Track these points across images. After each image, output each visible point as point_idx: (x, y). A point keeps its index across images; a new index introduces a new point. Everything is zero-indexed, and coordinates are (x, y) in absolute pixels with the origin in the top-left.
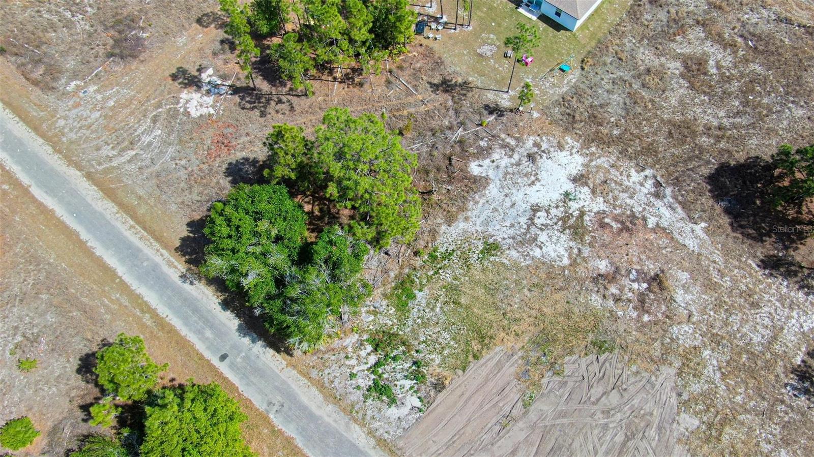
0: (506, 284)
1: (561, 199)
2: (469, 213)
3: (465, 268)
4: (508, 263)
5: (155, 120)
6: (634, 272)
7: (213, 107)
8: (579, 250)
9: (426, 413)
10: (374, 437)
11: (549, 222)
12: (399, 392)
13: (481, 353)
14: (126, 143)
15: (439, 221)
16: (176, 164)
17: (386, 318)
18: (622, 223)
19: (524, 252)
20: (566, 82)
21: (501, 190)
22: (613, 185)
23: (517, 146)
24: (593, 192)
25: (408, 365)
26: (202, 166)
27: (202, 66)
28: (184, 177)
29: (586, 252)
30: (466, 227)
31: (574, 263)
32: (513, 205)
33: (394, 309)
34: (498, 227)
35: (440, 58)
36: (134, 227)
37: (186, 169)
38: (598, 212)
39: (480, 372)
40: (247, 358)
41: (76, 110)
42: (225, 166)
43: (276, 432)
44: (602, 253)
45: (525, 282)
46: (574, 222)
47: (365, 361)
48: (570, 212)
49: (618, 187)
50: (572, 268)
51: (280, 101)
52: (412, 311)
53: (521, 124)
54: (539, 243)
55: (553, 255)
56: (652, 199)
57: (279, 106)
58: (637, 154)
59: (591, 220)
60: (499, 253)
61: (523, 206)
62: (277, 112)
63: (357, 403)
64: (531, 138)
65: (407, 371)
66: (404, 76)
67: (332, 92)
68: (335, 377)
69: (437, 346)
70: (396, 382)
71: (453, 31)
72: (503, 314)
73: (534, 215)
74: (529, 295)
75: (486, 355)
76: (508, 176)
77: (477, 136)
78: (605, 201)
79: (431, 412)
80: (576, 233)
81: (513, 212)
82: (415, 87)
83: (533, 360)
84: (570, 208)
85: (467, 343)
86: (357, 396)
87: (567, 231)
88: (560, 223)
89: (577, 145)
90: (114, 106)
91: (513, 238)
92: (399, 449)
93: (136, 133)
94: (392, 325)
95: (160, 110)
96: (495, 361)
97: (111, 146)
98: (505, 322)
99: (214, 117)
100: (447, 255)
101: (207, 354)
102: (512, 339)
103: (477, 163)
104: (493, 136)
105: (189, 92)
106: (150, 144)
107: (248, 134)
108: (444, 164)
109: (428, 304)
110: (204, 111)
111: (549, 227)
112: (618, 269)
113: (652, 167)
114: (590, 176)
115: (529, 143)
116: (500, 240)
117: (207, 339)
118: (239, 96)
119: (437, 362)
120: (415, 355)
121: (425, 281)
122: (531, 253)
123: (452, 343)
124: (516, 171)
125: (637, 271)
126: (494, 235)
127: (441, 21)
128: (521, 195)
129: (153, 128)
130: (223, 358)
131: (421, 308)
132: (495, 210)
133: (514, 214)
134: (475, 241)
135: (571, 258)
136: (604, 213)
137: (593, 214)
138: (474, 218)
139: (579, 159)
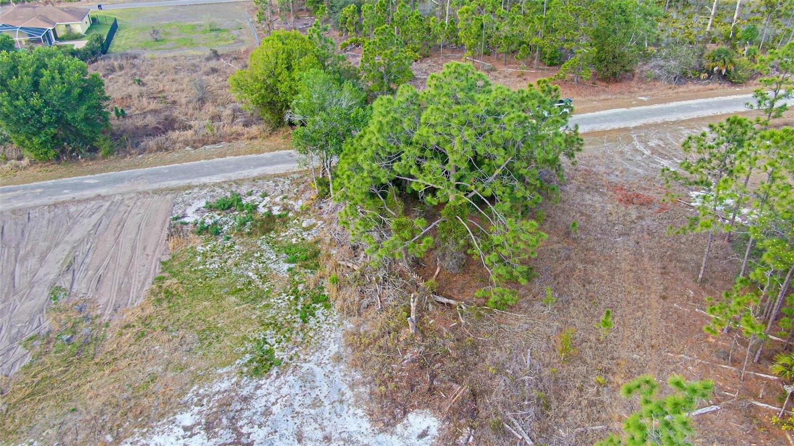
0: (195, 353)
2: (343, 366)
3: (268, 321)
4: (220, 371)
9: (168, 219)
10: (197, 186)
12: (210, 215)
13: (157, 284)
14: (663, 152)
17: (292, 233)
21: (344, 435)
30: (325, 352)
33: (294, 242)
34: (285, 390)
37: (606, 173)
39: (143, 274)
43: (273, 150)
45: (170, 375)
47: (267, 206)
52: (274, 253)
54: (196, 430)
55: (156, 439)
60: (245, 369)
63: (237, 188)
65: (221, 226)
68: (277, 185)
69: (214, 254)
70: (221, 216)
74: (149, 369)
75: (148, 287)
83: (81, 325)
86: (244, 190)
91: (245, 399)
92: (167, 194)
94: (278, 235)
96: (133, 291)
97: (663, 145)
100: (306, 312)
103: (434, 431)
109: (266, 269)
116: (261, 382)
119: (198, 247)
120: (227, 236)
122: (196, 409)
123: (200, 267)
126: (277, 378)
131: (268, 262)
132: (317, 403)
133: (282, 427)
134: (293, 352)
138: (330, 368)
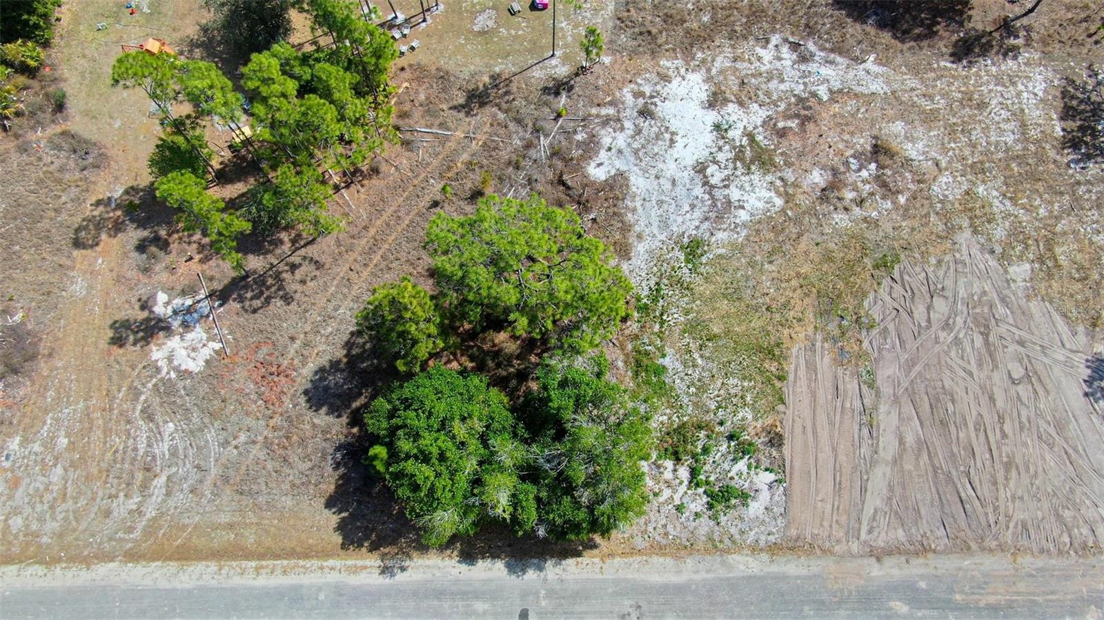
0: (742, 275)
1: (717, 138)
2: (637, 228)
3: (687, 292)
4: (724, 251)
5: (148, 415)
6: (851, 160)
7: (211, 338)
8: (782, 179)
9: (787, 480)
10: (762, 550)
11: (726, 172)
12: (742, 482)
13: (782, 369)
14: (139, 476)
16: (236, 447)
18: (797, 116)
19: (730, 225)
21: (647, 175)
22: (753, 80)
23: (618, 112)
24: (741, 104)
25: (725, 446)
26: (272, 423)
27: (144, 298)
28: (262, 455)
29: (790, 175)
30: (647, 246)
31: (788, 198)
32: (674, 182)
34: (680, 220)
35: (439, 69)
36: (262, 567)
37: (254, 442)
38: (764, 122)
39: (799, 390)
40: (551, 593)
41: (21, 490)
42: (302, 400)
44: (806, 165)
45: (758, 258)
46: (751, 151)
47: (678, 481)
48: (738, 144)
49: (760, 79)
50: (791, 205)
51: (293, 267)
52: (676, 386)
53: (600, 82)
54: (737, 204)
55: (760, 205)
56: (803, 67)
57: (299, 274)
58: (748, 26)
59: (765, 138)
60: (706, 248)
61: (685, 176)
62: (303, 282)
63: (713, 532)
64: (625, 90)
65: (729, 453)
66: (418, 122)
67: (349, 206)
68: (665, 526)
69: (735, 400)
70: (729, 475)
71: (423, 25)
72: (767, 309)
73: (705, 177)
74: (774, 269)
75: (790, 368)
76: (640, 154)
77: (568, 134)
78: (760, 105)
79: (791, 473)
80: (763, 163)
81: (680, 191)
82: (441, 126)
83: (837, 332)
84: (734, 140)
85: (761, 371)
86: (705, 525)
87: (753, 168)
88: (739, 164)
89: (679, 62)
90: (70, 443)
91: (707, 219)
92: (797, 540)
93: (141, 452)
94: (669, 419)
95: (143, 398)
96: (803, 366)
97: (122, 494)
98: (777, 317)
99: (228, 351)
100: (656, 293)
102: (798, 329)
103: (593, 164)
104: (583, 120)
105: (159, 345)
106: (174, 452)
107: (293, 339)
108: (560, 192)
109: (685, 364)
110: (206, 353)
111: (731, 178)
112: (835, 172)
113: (774, 31)
114: (723, 88)
115: (629, 99)
116: (694, 232)
117: (485, 613)
118: (234, 300)
119: (750, 417)
120: (722, 429)
121: (658, 342)
122: (737, 221)
123: (746, 384)
124: (642, 141)
125: (854, 156)
126: (684, 233)
127: (398, 21)
128: (672, 165)
129: (158, 427)
131: (683, 374)
132: (660, 203)
133: (684, 192)
134: (671, 255)
135: (781, 195)
136: (771, 119)
137: (761, 128)
138: (646, 230)
139: (696, 78)
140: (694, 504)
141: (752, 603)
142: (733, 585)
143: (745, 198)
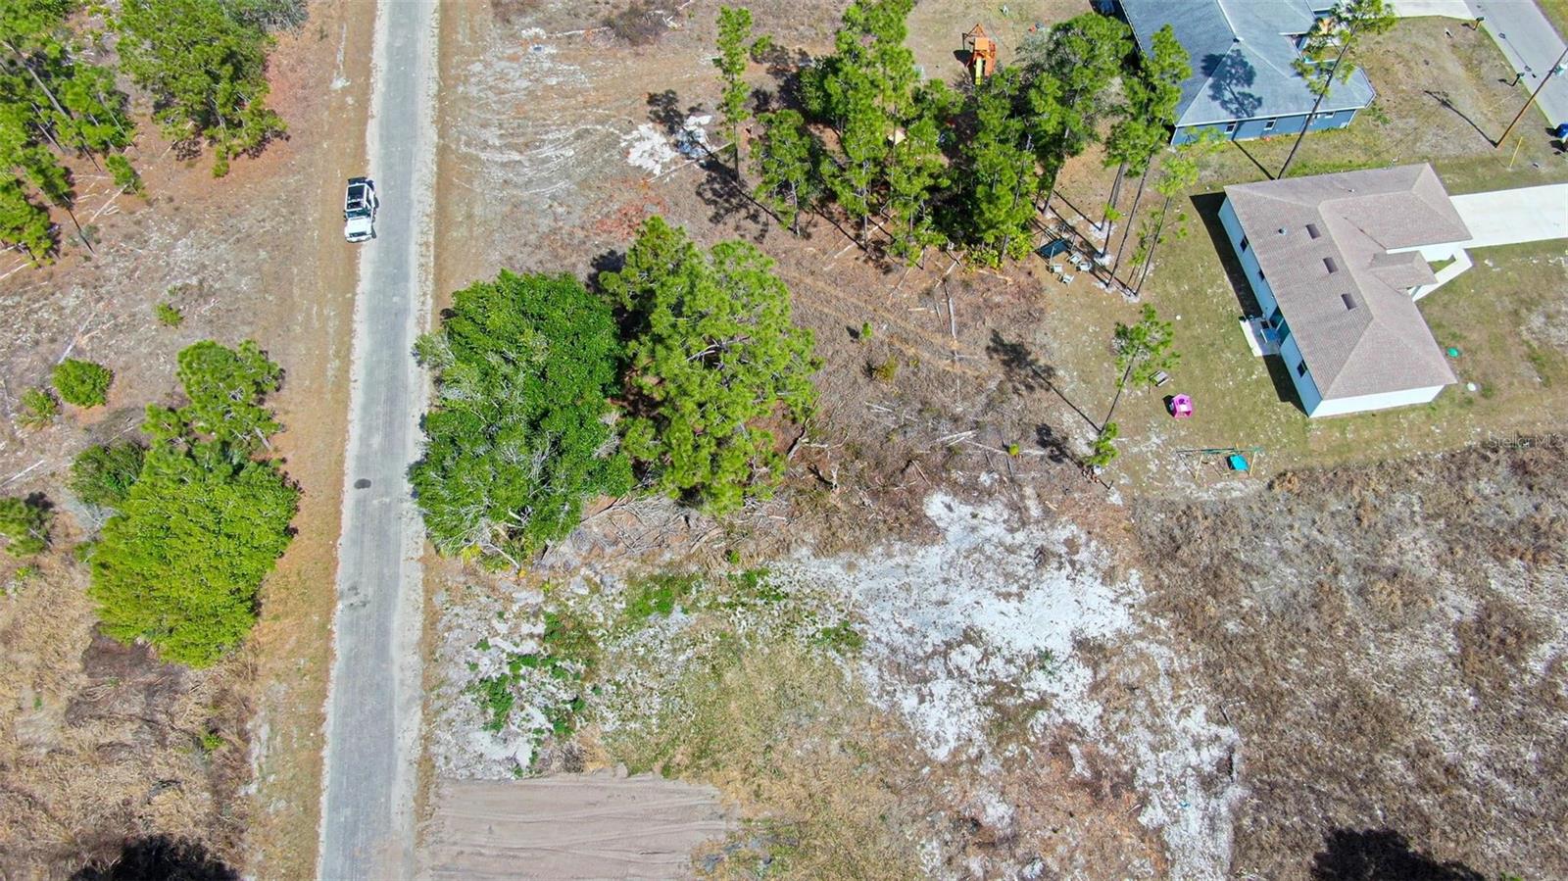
0: (816, 708)
1: (1027, 656)
2: (862, 562)
3: (779, 634)
4: (849, 679)
5: (579, 136)
6: (1038, 866)
7: (665, 166)
8: (981, 755)
9: (520, 782)
10: (426, 749)
11: (972, 672)
12: (517, 722)
13: (679, 772)
14: (521, 140)
15: (808, 537)
16: (551, 206)
17: (602, 608)
18: (1098, 775)
19: (891, 684)
20: (1219, 486)
21: (945, 567)
22: (1142, 703)
23: (1037, 522)
24: (1095, 688)
25: (565, 697)
26: (577, 230)
27: (701, 108)
28: (544, 228)
29: (988, 767)
30: (839, 577)
31: (951, 767)
32: (943, 603)
33: (624, 605)
34: (886, 616)
35: (1042, 311)
36: (427, 247)
37: (556, 220)
38: (1072, 725)
39: (650, 796)
40: (387, 508)
41: (508, 64)
42: (604, 251)
43: (325, 633)
44: (1013, 792)
45: (846, 729)
46: (1016, 706)
47: (518, 640)
48: (1024, 686)
49: (1147, 713)
50: (940, 772)
51: (754, 217)
52: (644, 630)
53: (1076, 495)
54: (925, 691)
55: (931, 726)
56: (1191, 782)
57: (749, 224)
58: (1236, 688)
59: (1045, 726)
60: (849, 655)
61: (955, 617)
62: (737, 228)
63: (452, 685)
64: (1074, 527)
65: (557, 702)
66: (959, 301)
67: (836, 253)
68: (460, 626)
69: (629, 705)
70: (527, 705)
71: (1102, 286)
72: (769, 746)
73: (959, 644)
74: (833, 753)
75: (681, 783)
76: (976, 555)
77: (987, 464)
78: (1101, 717)
79: (529, 787)
80: (1000, 725)
81: (932, 612)
82: (962, 326)
83: (744, 852)
84: (1029, 679)
86: (460, 675)
87: (989, 710)
88: (989, 688)
89: (1141, 595)
90: (552, 87)
91: (893, 651)
92: (438, 795)
93: (545, 137)
94: (600, 625)
95: (599, 127)
96: (687, 801)
97: (503, 132)
98: (758, 761)
99: (652, 180)
100: (771, 595)
101: (350, 465)
102: (743, 794)
103: (948, 499)
104: (1012, 480)
105: (654, 128)
106: (546, 161)
108: (893, 460)
109: (676, 639)
110: (648, 164)
111: (965, 680)
112: (1013, 839)
113: (1244, 730)
114: (1115, 659)
115: (1062, 533)
116: (871, 637)
117: (369, 446)
118: (710, 176)
119: (607, 728)
120: (589, 691)
121: (703, 603)
122: (898, 694)
123: (654, 721)
124: (997, 556)
125: (1045, 871)
126: (868, 623)
127: (1098, 261)
128: (969, 598)
129: (570, 144)
130: (362, 484)
131: (661, 637)
132: (906, 588)
133: (930, 618)
134: (831, 609)
135: (954, 757)
136: (1079, 734)
137: (1061, 720)
138: (863, 574)
139: (1121, 619)
140: (488, 663)
141: (359, 739)
142: (382, 715)
143: (936, 703)
